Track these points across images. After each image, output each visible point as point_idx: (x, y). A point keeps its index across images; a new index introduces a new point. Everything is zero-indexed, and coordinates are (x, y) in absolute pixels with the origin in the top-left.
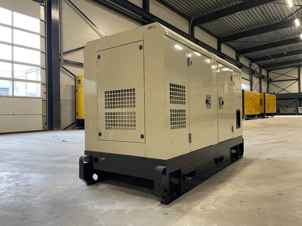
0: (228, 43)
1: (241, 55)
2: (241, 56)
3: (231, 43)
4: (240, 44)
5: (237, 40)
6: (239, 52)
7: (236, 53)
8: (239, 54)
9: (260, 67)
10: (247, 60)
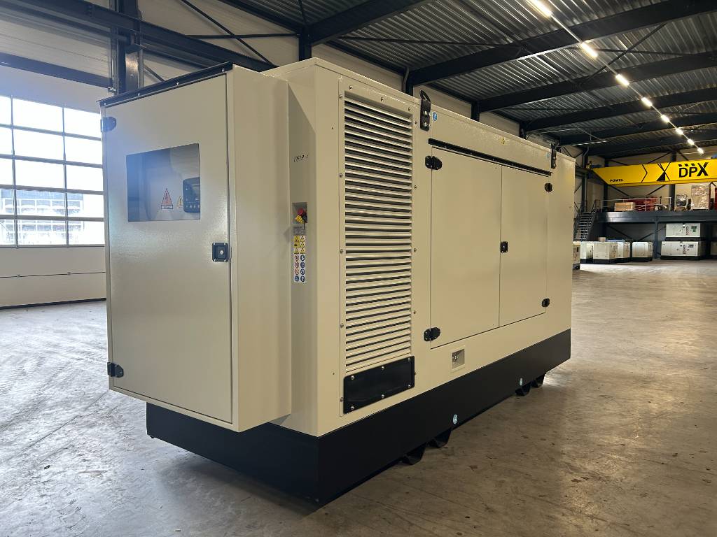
1: (533, 131)
3: (506, 110)
4: (526, 112)
5: (518, 106)
7: (518, 129)
8: (526, 131)
9: (583, 153)
10: (547, 141)
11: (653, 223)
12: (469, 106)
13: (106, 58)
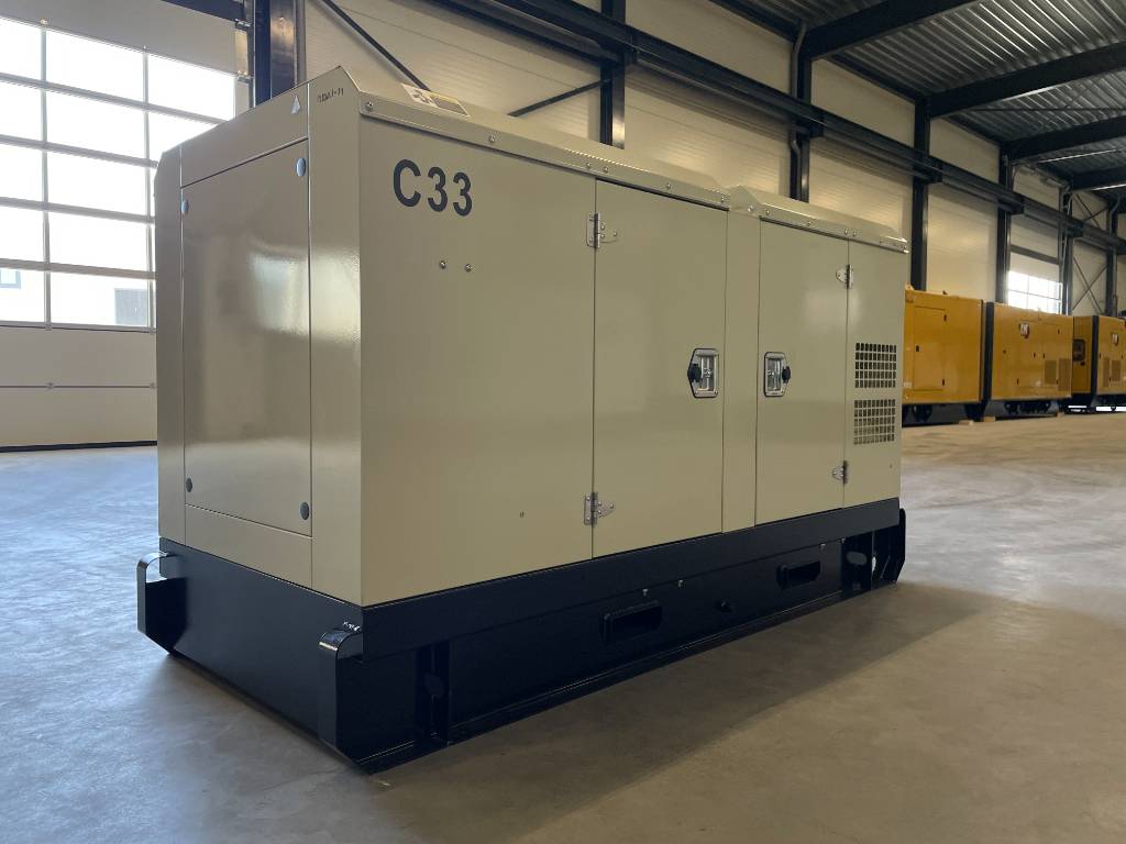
2: (1023, 165)
4: (1013, 117)
7: (997, 155)
8: (1011, 158)
9: (1109, 208)
12: (912, 106)
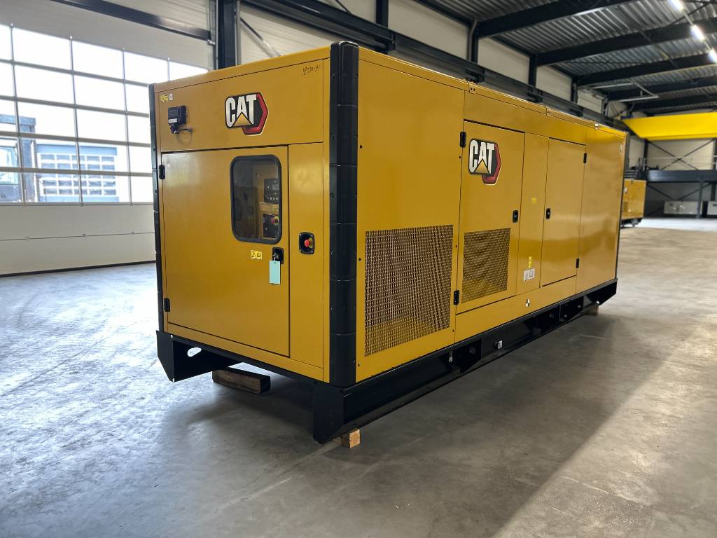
0: (558, 64)
1: (584, 86)
2: (583, 88)
3: (563, 64)
4: (582, 66)
5: (577, 60)
6: (579, 81)
7: (570, 84)
8: (578, 85)
10: (597, 96)
11: (698, 182)
13: (204, 9)
